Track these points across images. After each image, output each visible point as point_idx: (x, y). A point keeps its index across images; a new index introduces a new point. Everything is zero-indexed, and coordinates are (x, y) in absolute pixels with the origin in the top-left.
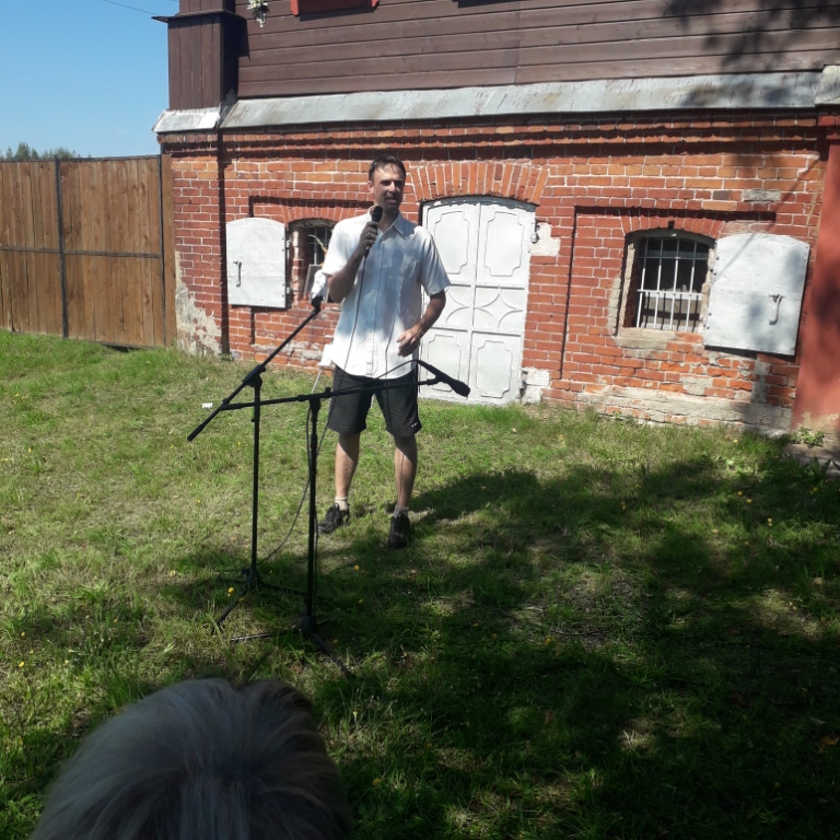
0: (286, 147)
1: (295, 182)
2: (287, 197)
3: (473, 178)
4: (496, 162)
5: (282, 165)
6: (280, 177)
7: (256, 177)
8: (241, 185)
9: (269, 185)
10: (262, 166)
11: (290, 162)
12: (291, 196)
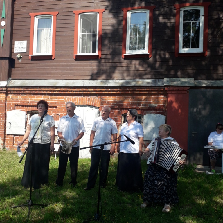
0: (27, 92)
1: (29, 101)
2: (27, 105)
3: (82, 101)
4: (88, 97)
5: (26, 97)
6: (25, 99)
7: (17, 99)
8: (12, 102)
9: (21, 102)
10: (19, 97)
11: (28, 96)
12: (28, 104)
